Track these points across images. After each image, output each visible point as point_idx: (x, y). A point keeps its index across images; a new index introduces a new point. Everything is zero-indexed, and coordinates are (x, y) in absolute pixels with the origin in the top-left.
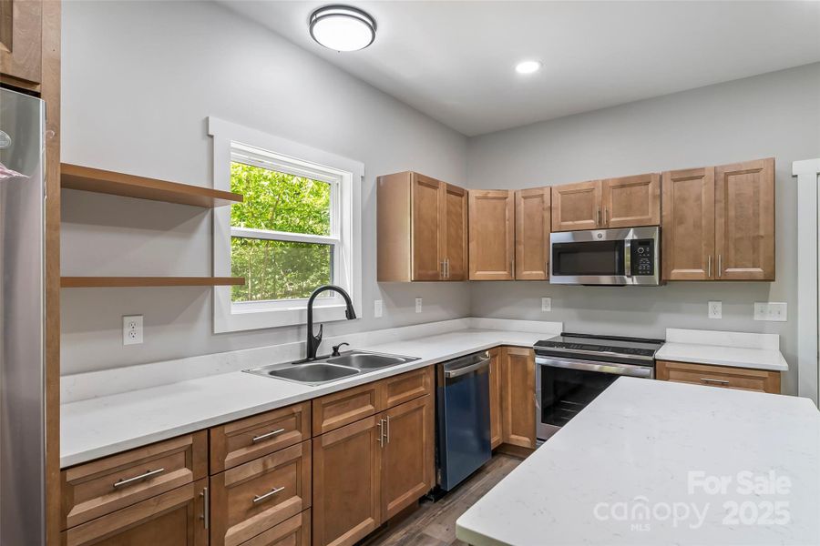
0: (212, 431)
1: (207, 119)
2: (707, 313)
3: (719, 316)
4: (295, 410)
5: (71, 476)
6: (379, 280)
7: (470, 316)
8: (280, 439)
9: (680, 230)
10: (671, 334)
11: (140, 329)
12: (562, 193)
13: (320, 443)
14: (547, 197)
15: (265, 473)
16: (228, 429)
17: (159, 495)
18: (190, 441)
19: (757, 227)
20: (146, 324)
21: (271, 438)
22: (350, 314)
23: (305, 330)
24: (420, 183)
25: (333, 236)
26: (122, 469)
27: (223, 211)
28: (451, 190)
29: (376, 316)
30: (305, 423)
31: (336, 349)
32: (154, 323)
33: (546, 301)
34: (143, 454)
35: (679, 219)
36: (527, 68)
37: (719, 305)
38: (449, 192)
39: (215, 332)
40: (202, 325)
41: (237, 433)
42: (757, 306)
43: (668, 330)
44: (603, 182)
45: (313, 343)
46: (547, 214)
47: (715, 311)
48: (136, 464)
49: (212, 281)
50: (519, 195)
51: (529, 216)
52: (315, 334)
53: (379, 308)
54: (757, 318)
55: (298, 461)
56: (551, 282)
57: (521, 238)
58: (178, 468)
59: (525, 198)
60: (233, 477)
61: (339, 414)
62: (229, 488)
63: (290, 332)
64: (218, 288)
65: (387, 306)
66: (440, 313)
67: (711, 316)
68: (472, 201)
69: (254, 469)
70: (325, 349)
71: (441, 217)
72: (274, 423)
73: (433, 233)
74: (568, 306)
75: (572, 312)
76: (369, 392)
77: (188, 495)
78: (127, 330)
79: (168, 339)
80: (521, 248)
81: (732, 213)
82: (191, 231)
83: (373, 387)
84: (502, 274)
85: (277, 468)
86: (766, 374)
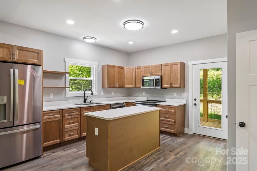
0: (63, 110)
1: (64, 58)
2: (174, 95)
3: (176, 96)
4: (77, 109)
5: (44, 112)
6: (102, 87)
7: (129, 96)
8: (74, 113)
9: (165, 76)
10: (167, 100)
11: (53, 95)
12: (144, 68)
13: (82, 115)
14: (141, 68)
15: (72, 118)
16: (65, 110)
17: (55, 118)
18: (59, 111)
19: (178, 76)
20: (54, 95)
21: (73, 113)
22: (92, 94)
23: (84, 97)
24: (110, 67)
25: (92, 78)
26: (50, 113)
27: (67, 75)
28: (119, 67)
29: (101, 95)
30: (79, 111)
31: (90, 101)
32: (55, 94)
33: (144, 92)
34: (53, 111)
35: (165, 74)
36: (131, 43)
37: (176, 93)
38: (118, 68)
39: (66, 96)
40: (63, 95)
41: (67, 111)
42: (183, 93)
43: (167, 99)
44: (152, 66)
45: (85, 100)
46: (141, 73)
47: (175, 94)
48: (52, 113)
49: (65, 88)
50: (136, 68)
51: (138, 73)
52: (86, 98)
53: (102, 93)
54: (182, 96)
55: (78, 117)
56: (142, 88)
57: (137, 78)
58: (58, 114)
59: (137, 69)
60: (66, 118)
61: (87, 111)
62: (65, 119)
63: (81, 97)
64: (66, 89)
65: (104, 93)
66: (120, 95)
67: (175, 96)
68: (125, 70)
69: (70, 117)
70: (88, 101)
71: (116, 74)
72: (73, 110)
73: (114, 78)
74: (148, 94)
75: (149, 95)
76: (93, 108)
77: (59, 119)
78: (51, 95)
79: (57, 97)
80: (137, 80)
81: (174, 73)
82: (61, 79)
83: (93, 107)
84: (132, 86)
85: (74, 118)
86: (173, 107)
